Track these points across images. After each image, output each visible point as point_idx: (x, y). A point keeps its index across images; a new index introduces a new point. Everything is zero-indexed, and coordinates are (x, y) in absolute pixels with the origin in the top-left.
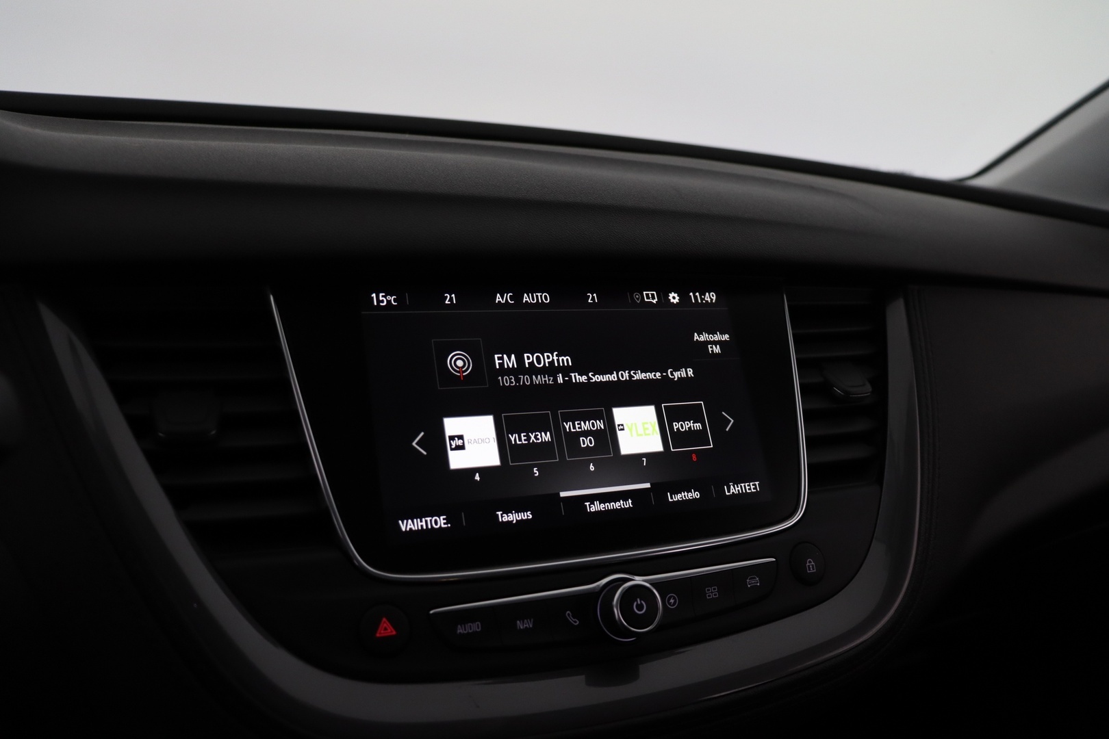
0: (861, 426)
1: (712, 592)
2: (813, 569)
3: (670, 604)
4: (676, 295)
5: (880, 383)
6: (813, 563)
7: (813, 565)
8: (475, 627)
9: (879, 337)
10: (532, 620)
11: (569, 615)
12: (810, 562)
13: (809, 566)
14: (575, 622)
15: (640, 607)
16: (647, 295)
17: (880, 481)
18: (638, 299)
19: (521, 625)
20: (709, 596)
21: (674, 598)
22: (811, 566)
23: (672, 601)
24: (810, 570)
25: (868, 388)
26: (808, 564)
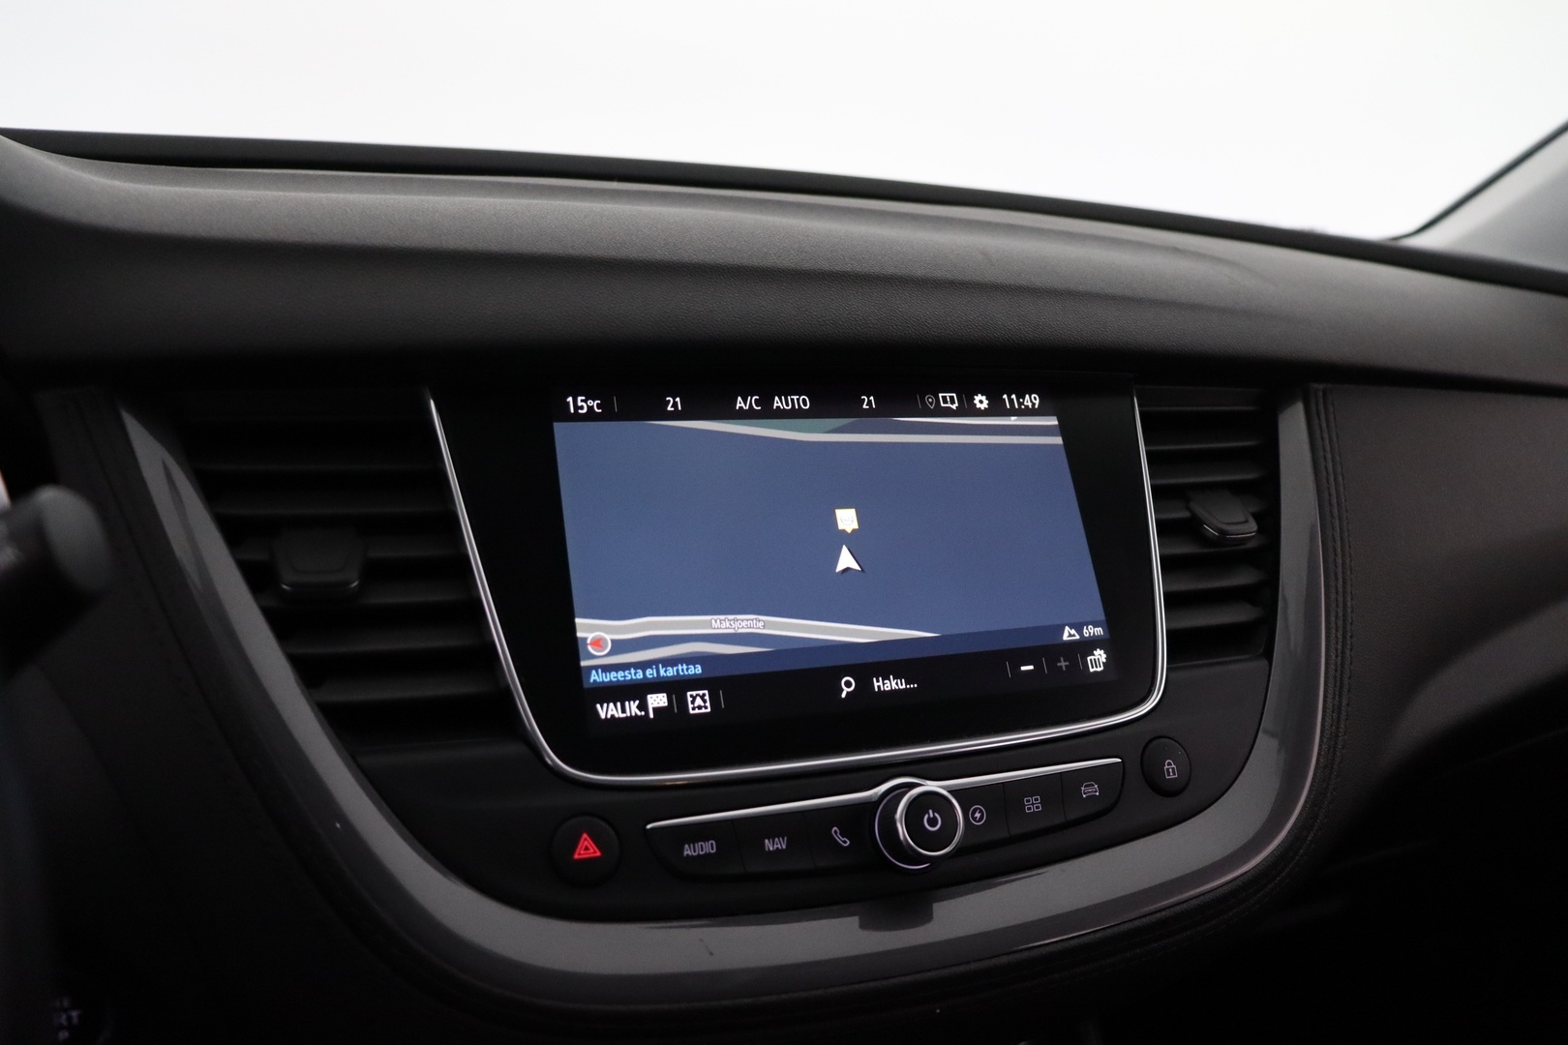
0: (1244, 578)
1: (1033, 804)
2: (1174, 774)
3: (975, 819)
4: (984, 398)
5: (1269, 521)
6: (1173, 766)
7: (1173, 769)
8: (708, 847)
9: (1268, 456)
10: (787, 839)
11: (836, 832)
12: (1169, 764)
13: (1168, 769)
14: (845, 842)
15: (933, 822)
16: (944, 398)
17: (1268, 654)
18: (931, 404)
19: (769, 845)
20: (1029, 809)
21: (981, 811)
22: (1171, 769)
23: (978, 815)
24: (1169, 775)
25: (1253, 526)
26: (1166, 767)
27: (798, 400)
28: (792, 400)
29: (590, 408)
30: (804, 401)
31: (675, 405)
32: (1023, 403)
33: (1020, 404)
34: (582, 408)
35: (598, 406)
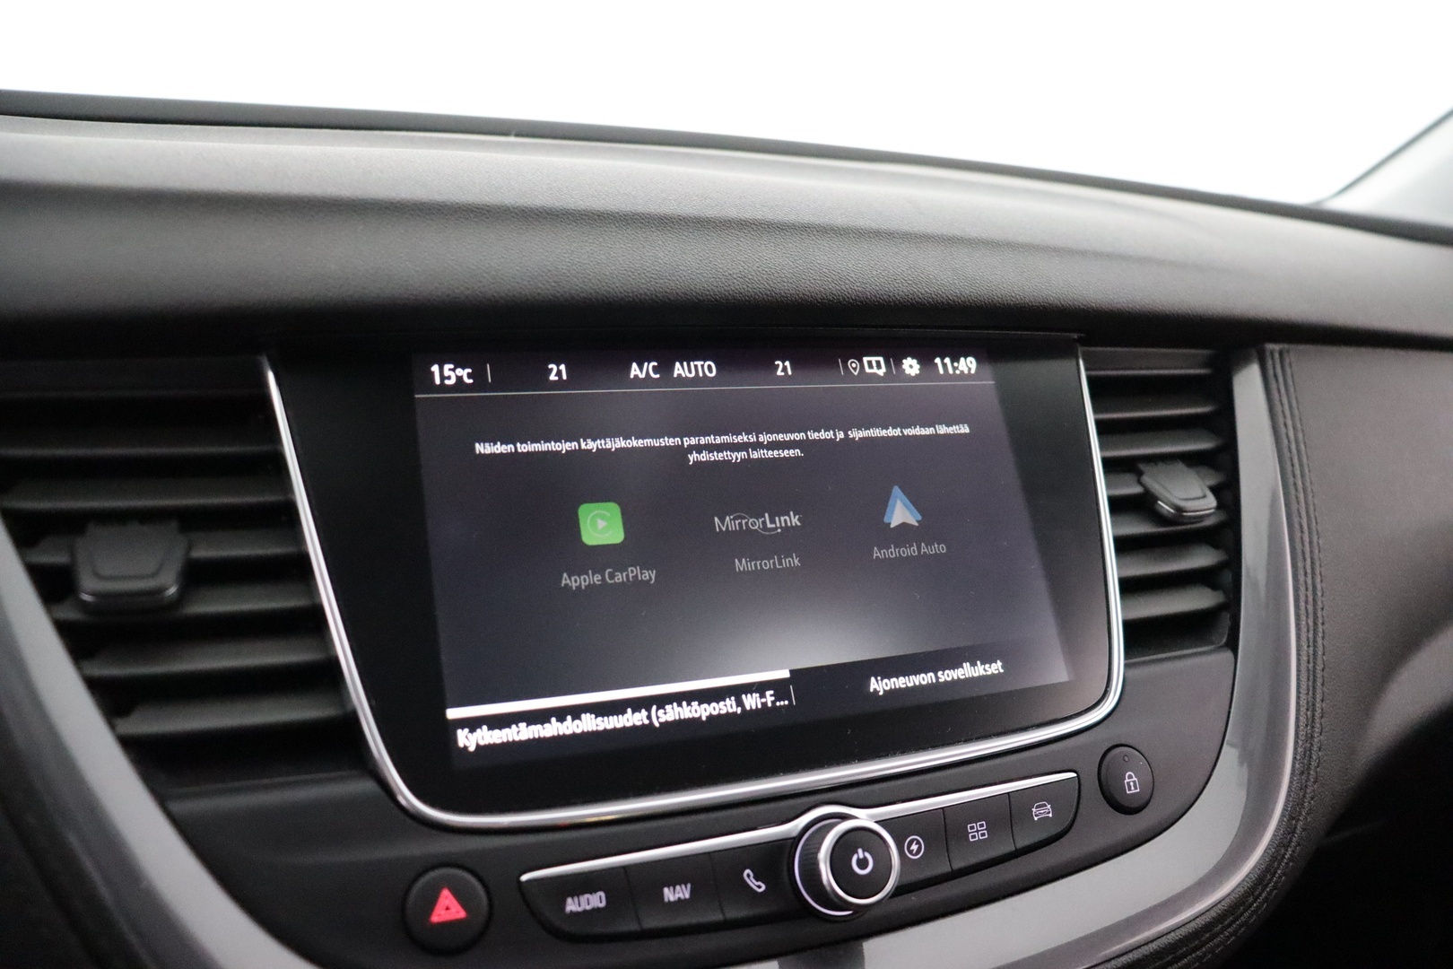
0: (1201, 559)
1: (978, 831)
2: (1136, 788)
3: (911, 852)
4: (914, 362)
5: (1228, 493)
6: (1134, 779)
7: (1134, 782)
8: (596, 900)
9: (1223, 422)
10: (689, 886)
11: (748, 876)
12: (1130, 777)
13: (1128, 783)
14: (759, 887)
15: (863, 863)
16: (870, 363)
17: (1232, 644)
18: (855, 369)
19: (670, 895)
20: (974, 837)
21: (918, 843)
22: (1132, 783)
23: (914, 847)
24: (1130, 790)
25: (1211, 502)
26: (1127, 780)
27: (702, 366)
28: (696, 366)
29: (459, 379)
30: (710, 368)
31: (559, 373)
32: (957, 368)
33: (955, 369)
34: (449, 378)
35: (469, 376)
